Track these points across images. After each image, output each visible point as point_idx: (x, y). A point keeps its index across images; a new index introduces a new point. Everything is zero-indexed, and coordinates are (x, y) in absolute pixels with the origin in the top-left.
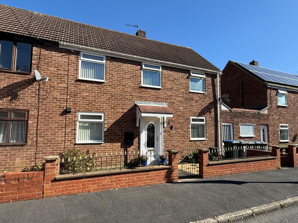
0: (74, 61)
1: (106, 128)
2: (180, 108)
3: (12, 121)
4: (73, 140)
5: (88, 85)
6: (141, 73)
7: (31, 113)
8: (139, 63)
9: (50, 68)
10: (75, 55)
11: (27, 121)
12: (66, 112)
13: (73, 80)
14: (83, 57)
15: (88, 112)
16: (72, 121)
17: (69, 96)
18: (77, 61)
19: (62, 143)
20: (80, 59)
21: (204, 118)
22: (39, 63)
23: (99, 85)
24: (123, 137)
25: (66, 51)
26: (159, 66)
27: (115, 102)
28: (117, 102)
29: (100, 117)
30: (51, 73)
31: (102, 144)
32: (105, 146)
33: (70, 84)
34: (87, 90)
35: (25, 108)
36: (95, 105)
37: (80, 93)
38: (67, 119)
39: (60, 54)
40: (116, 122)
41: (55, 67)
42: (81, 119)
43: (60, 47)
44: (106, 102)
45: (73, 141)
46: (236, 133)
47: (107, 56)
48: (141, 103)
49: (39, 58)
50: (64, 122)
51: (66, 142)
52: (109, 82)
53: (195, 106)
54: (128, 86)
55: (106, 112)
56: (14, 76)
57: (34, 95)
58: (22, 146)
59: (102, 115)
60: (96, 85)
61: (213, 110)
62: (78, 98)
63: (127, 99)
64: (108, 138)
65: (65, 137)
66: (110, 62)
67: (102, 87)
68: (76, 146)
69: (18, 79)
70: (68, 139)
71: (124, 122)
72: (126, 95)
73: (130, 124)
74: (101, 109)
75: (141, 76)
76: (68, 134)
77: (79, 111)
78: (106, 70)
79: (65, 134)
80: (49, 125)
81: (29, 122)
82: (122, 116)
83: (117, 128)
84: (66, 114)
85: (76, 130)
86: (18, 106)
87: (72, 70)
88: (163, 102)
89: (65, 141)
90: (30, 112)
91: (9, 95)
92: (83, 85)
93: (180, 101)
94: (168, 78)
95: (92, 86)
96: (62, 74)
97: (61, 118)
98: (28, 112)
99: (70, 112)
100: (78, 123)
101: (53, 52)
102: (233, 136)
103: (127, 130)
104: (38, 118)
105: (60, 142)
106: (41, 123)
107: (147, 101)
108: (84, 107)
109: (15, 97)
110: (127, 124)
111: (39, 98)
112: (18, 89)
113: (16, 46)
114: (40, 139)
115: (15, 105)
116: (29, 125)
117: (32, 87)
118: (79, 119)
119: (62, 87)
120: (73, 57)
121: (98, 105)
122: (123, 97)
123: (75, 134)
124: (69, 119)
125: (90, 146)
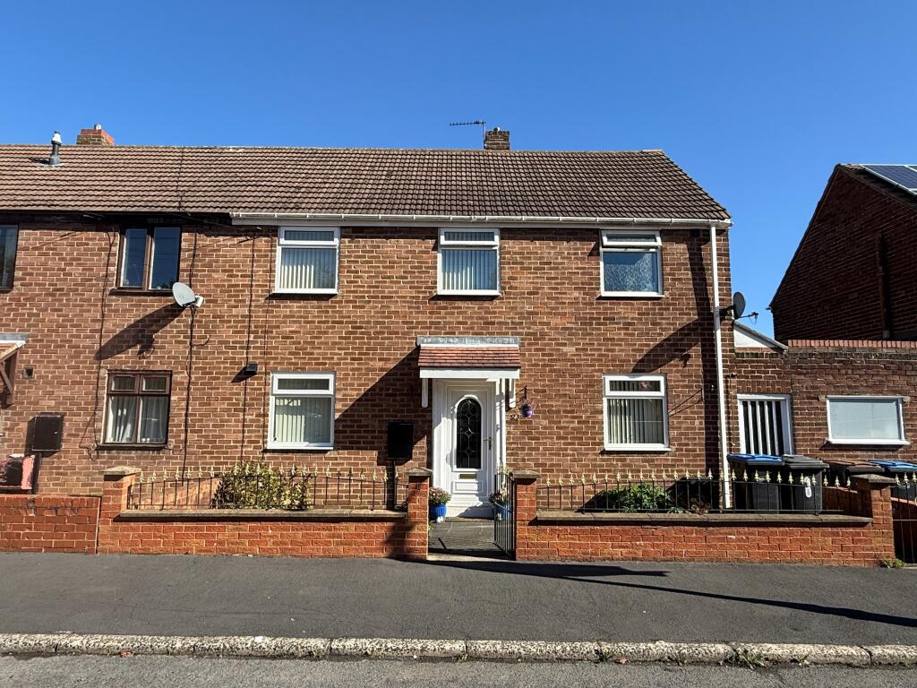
0: (265, 251)
1: (339, 410)
2: (565, 349)
3: (142, 395)
4: (261, 441)
5: (295, 305)
6: (436, 257)
7: (177, 378)
8: (430, 233)
9: (215, 275)
10: (268, 236)
11: (169, 396)
12: (247, 373)
13: (262, 296)
14: (286, 239)
15: (295, 371)
16: (259, 394)
17: (252, 336)
18: (271, 251)
19: (236, 447)
20: (279, 245)
21: (661, 379)
22: (192, 265)
23: (323, 304)
24: (385, 436)
25: (249, 231)
26: (490, 231)
27: (365, 343)
28: (369, 343)
29: (324, 384)
30: (216, 286)
31: (329, 453)
32: (336, 459)
33: (256, 306)
34: (294, 316)
35: (165, 367)
36: (312, 354)
37: (278, 327)
38: (248, 391)
39: (236, 240)
40: (365, 394)
41: (224, 271)
42: (279, 388)
43: (234, 223)
44: (340, 343)
45: (261, 444)
46: (804, 430)
47: (342, 227)
48: (437, 342)
49: (194, 255)
50: (242, 397)
51: (246, 444)
52: (347, 292)
53: (622, 340)
54: (399, 297)
55: (339, 369)
56: (146, 301)
57: (182, 338)
58: (159, 449)
59: (330, 377)
60: (315, 303)
61: (695, 351)
62: (274, 338)
63: (397, 333)
64: (344, 437)
65: (243, 432)
66: (349, 242)
67: (330, 307)
68: (267, 455)
69: (153, 306)
70: (250, 437)
71: (387, 395)
72: (393, 323)
73: (402, 400)
74: (326, 363)
75: (435, 268)
76: (249, 426)
77: (275, 371)
78: (340, 262)
79: (243, 426)
80: (210, 404)
81: (173, 398)
82: (381, 380)
83: (367, 410)
84: (246, 379)
85: (268, 416)
86: (152, 363)
87: (261, 273)
88: (507, 333)
89: (243, 441)
90: (174, 376)
91: (139, 342)
92: (285, 307)
93: (563, 329)
94: (522, 263)
95: (305, 307)
96: (238, 285)
97: (237, 388)
98: (171, 376)
99: (254, 373)
100: (272, 400)
101: (221, 238)
102: (794, 441)
103: (396, 416)
104: (189, 389)
105: (232, 444)
106: (194, 399)
107: (454, 333)
108: (287, 359)
109: (148, 345)
110: (394, 401)
111: (191, 344)
112: (154, 328)
113: (152, 237)
114: (193, 437)
115: (148, 363)
116: (172, 404)
117: (178, 321)
118: (276, 391)
119: (237, 316)
120: (262, 243)
121: (319, 354)
122: (385, 328)
123: (265, 426)
124: (252, 389)
125: (299, 455)
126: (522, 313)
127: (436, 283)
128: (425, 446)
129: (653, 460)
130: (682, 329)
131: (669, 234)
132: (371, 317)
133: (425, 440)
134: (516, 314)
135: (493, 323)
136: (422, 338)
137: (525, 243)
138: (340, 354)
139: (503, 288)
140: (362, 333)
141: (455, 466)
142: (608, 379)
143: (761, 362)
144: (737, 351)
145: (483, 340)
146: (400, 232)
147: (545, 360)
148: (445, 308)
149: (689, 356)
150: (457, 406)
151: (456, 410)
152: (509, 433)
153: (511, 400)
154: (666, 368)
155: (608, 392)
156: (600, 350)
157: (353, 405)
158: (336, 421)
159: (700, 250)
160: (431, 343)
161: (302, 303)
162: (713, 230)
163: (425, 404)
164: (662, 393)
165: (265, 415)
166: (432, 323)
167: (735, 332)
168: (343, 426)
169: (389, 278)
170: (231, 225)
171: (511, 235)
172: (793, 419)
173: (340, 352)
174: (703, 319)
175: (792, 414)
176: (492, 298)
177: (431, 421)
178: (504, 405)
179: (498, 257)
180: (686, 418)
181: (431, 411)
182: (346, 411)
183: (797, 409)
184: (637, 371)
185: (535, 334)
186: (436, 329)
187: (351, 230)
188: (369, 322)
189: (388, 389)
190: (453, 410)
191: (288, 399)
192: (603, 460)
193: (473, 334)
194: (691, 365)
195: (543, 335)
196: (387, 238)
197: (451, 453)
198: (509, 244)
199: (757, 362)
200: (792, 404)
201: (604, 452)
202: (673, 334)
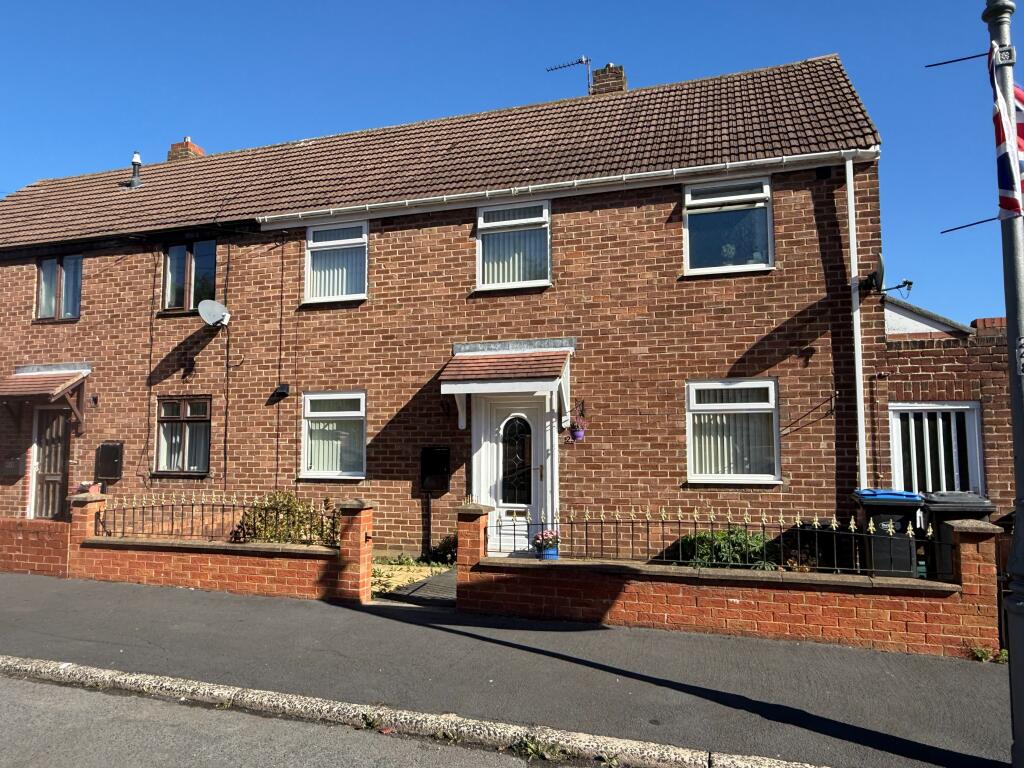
0: (295, 257)
1: (370, 435)
3: (188, 422)
4: (294, 469)
5: (324, 316)
6: (474, 245)
7: (216, 402)
8: (464, 215)
9: (247, 289)
10: (296, 240)
11: (210, 421)
12: (279, 395)
13: (291, 308)
14: (314, 241)
15: (325, 391)
16: (292, 418)
17: (283, 353)
18: (300, 256)
19: (271, 476)
20: (308, 249)
22: (227, 280)
23: (353, 312)
24: (419, 463)
25: (278, 236)
26: (538, 204)
27: (396, 355)
28: (401, 355)
29: (354, 405)
30: (249, 301)
31: (361, 483)
32: (368, 490)
33: (287, 320)
34: (323, 329)
35: (205, 392)
36: (343, 370)
37: (308, 342)
38: (281, 414)
39: (266, 248)
40: (398, 415)
41: (255, 283)
42: (312, 410)
43: (263, 229)
44: (370, 357)
45: (294, 473)
47: (371, 221)
48: (476, 350)
49: (228, 269)
50: (275, 421)
51: (280, 472)
52: (377, 296)
55: (370, 387)
56: (187, 322)
57: (219, 360)
58: (202, 478)
59: (361, 396)
60: (344, 311)
61: (823, 344)
62: (304, 354)
63: (431, 341)
64: (377, 465)
65: (277, 460)
66: (378, 237)
67: (360, 315)
68: (300, 485)
69: (192, 327)
70: (284, 465)
71: (421, 415)
72: (426, 329)
73: (438, 421)
74: (356, 381)
75: (474, 258)
76: (282, 453)
77: (306, 392)
78: (370, 261)
79: (277, 453)
80: (245, 430)
81: (213, 424)
82: (414, 397)
83: (399, 434)
84: (279, 401)
85: (300, 442)
86: (194, 387)
87: (291, 282)
89: (277, 470)
90: (214, 400)
91: (183, 366)
92: (315, 318)
93: (632, 323)
94: (579, 242)
95: (335, 317)
96: (269, 298)
97: (270, 411)
98: (211, 400)
99: (286, 395)
100: (305, 425)
101: (252, 247)
103: (431, 440)
104: (226, 413)
105: (267, 473)
106: (233, 425)
107: (496, 338)
108: (318, 377)
109: (189, 368)
110: (429, 422)
111: (227, 365)
112: (195, 350)
113: (192, 252)
114: (231, 465)
115: (190, 387)
116: (213, 430)
117: (216, 342)
118: (309, 413)
119: (269, 332)
120: (291, 247)
121: (349, 370)
123: (298, 453)
124: (285, 412)
125: (331, 486)
126: (578, 307)
127: (474, 276)
128: (464, 476)
129: (756, 497)
130: (803, 313)
131: (783, 179)
132: (403, 324)
133: (463, 469)
134: (570, 308)
135: (543, 322)
136: (459, 346)
137: (582, 215)
138: (371, 369)
139: (554, 276)
140: (393, 344)
141: (501, 501)
142: (694, 387)
143: (929, 354)
144: (889, 340)
145: (531, 344)
146: (432, 218)
147: (608, 365)
148: (485, 307)
149: (812, 351)
150: (502, 426)
151: (501, 432)
152: (562, 460)
153: (564, 419)
154: (777, 369)
155: (694, 405)
156: (682, 348)
157: (385, 428)
158: (368, 447)
159: (832, 196)
160: (469, 351)
161: (332, 313)
162: (849, 165)
163: (462, 425)
164: (771, 405)
165: (298, 441)
166: (470, 326)
167: (888, 313)
168: (376, 453)
169: (421, 275)
170: (260, 231)
171: (565, 207)
172: (983, 438)
173: (370, 366)
174: (837, 297)
175: (982, 430)
176: (541, 290)
177: (470, 446)
178: (555, 424)
179: (549, 237)
180: (806, 439)
181: (470, 434)
182: (378, 435)
183: (990, 423)
184: (734, 375)
185: (595, 333)
186: (474, 334)
187: (379, 223)
188: (401, 330)
189: (422, 409)
190: (498, 432)
191: (323, 422)
192: (686, 496)
193: (518, 337)
194: (816, 364)
195: (605, 333)
196: (419, 227)
197: (496, 486)
198: (563, 219)
199: (923, 354)
200: (982, 415)
201: (686, 485)
202: (788, 321)
